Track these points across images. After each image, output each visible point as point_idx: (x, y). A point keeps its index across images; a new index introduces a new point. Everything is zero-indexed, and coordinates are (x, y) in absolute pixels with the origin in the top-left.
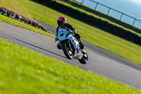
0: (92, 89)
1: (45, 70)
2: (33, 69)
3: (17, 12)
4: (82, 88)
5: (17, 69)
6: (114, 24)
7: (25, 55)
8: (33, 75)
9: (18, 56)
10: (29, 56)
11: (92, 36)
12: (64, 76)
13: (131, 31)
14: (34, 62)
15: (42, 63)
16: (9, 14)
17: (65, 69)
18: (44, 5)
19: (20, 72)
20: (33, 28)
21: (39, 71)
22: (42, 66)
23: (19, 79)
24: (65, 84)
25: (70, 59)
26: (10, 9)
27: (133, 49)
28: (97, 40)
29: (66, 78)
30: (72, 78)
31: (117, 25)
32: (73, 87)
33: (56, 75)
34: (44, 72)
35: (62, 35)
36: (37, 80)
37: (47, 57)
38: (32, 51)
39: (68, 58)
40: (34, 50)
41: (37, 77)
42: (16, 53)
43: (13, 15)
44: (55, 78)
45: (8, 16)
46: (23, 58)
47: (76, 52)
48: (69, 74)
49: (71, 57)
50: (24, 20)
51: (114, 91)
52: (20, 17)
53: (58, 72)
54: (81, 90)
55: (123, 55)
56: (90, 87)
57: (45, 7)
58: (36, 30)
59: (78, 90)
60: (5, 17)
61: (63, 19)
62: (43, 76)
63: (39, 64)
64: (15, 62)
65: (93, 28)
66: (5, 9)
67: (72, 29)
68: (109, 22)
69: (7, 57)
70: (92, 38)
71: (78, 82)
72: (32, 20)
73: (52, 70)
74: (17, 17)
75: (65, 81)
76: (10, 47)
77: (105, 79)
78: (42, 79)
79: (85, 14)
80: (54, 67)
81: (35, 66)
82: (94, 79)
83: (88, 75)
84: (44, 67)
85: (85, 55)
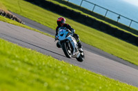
0: (66, 79)
1: (20, 60)
2: (8, 60)
4: (56, 78)
6: (86, 15)
8: (8, 65)
10: (4, 46)
12: (39, 66)
13: (104, 22)
14: (9, 52)
15: (17, 53)
17: (39, 59)
20: (7, 19)
21: (14, 61)
22: (17, 56)
24: (39, 74)
25: (69, 57)
27: (105, 39)
29: (40, 67)
30: (46, 67)
31: (90, 16)
32: (48, 77)
33: (30, 65)
34: (19, 62)
35: (62, 35)
36: (12, 70)
37: (21, 47)
39: (68, 56)
40: (9, 40)
41: (12, 67)
44: (30, 68)
48: (44, 64)
51: (88, 80)
53: (33, 63)
54: (55, 80)
55: (96, 45)
56: (63, 76)
58: (11, 21)
59: (52, 79)
62: (17, 65)
63: (14, 54)
68: (82, 13)
71: (52, 72)
72: (7, 12)
73: (26, 60)
75: (39, 71)
77: (79, 69)
78: (17, 69)
80: (28, 57)
81: (10, 57)
82: (67, 69)
83: (61, 64)
84: (19, 57)
85: (82, 54)
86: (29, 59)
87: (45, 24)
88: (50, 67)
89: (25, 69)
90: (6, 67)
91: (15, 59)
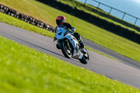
2: (60, 78)
3: (45, 21)
5: (44, 77)
7: (52, 64)
8: (60, 84)
9: (46, 65)
11: (118, 45)
12: (91, 86)
14: (61, 71)
15: (69, 72)
16: (37, 23)
17: (92, 78)
18: (72, 15)
19: (47, 81)
21: (66, 80)
22: (69, 75)
23: (46, 87)
26: (38, 19)
28: (124, 50)
29: (93, 87)
30: (99, 86)
34: (71, 80)
35: (60, 34)
36: (64, 89)
38: (59, 60)
41: (63, 85)
42: (43, 62)
43: (40, 24)
44: (82, 87)
45: (36, 25)
46: (50, 66)
47: (75, 51)
48: (96, 83)
49: (70, 56)
50: (51, 29)
52: (48, 26)
53: (85, 82)
57: (73, 17)
60: (32, 26)
61: (62, 18)
62: (69, 84)
63: (66, 72)
64: (42, 71)
65: (120, 37)
66: (33, 18)
67: (71, 28)
69: (34, 65)
70: (119, 48)
71: (104, 91)
73: (79, 78)
74: (45, 26)
76: (37, 56)
78: (68, 88)
79: (112, 24)
80: (80, 76)
81: (61, 75)
83: (114, 83)
84: (71, 76)
85: (86, 55)
86: (82, 78)
87: (99, 43)
88: (103, 86)
89: (77, 88)
90: (57, 86)
91: (67, 78)
